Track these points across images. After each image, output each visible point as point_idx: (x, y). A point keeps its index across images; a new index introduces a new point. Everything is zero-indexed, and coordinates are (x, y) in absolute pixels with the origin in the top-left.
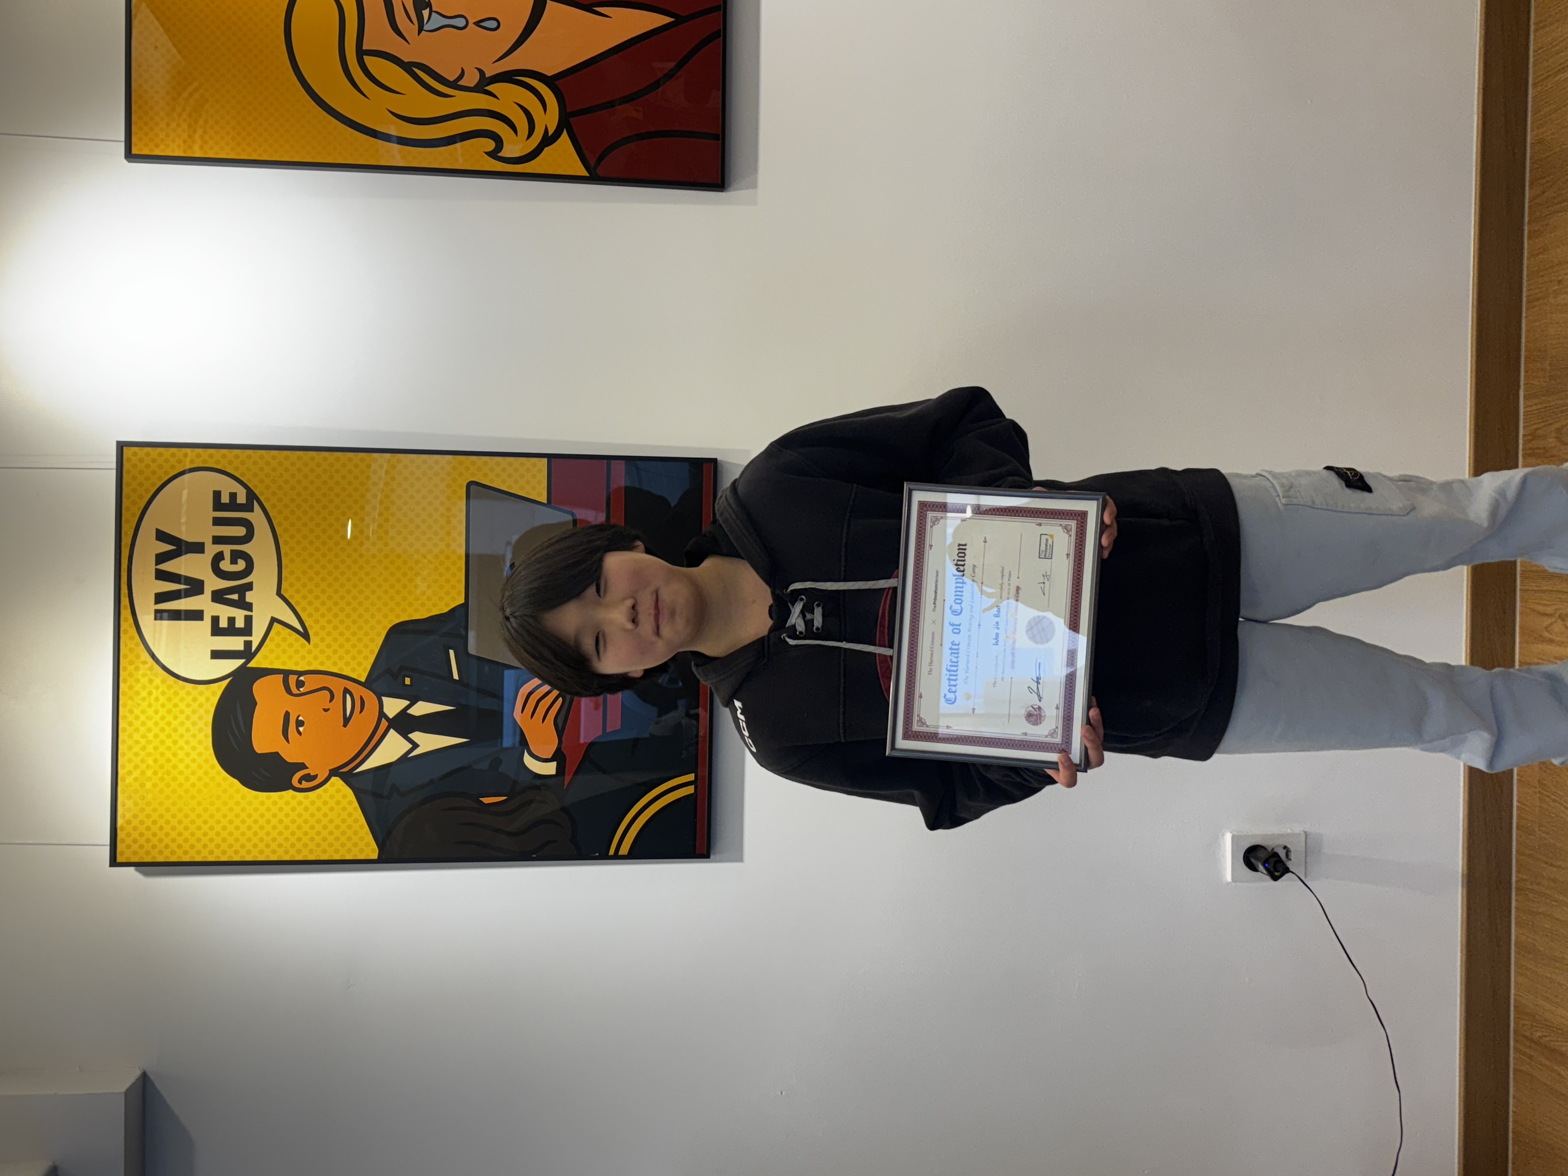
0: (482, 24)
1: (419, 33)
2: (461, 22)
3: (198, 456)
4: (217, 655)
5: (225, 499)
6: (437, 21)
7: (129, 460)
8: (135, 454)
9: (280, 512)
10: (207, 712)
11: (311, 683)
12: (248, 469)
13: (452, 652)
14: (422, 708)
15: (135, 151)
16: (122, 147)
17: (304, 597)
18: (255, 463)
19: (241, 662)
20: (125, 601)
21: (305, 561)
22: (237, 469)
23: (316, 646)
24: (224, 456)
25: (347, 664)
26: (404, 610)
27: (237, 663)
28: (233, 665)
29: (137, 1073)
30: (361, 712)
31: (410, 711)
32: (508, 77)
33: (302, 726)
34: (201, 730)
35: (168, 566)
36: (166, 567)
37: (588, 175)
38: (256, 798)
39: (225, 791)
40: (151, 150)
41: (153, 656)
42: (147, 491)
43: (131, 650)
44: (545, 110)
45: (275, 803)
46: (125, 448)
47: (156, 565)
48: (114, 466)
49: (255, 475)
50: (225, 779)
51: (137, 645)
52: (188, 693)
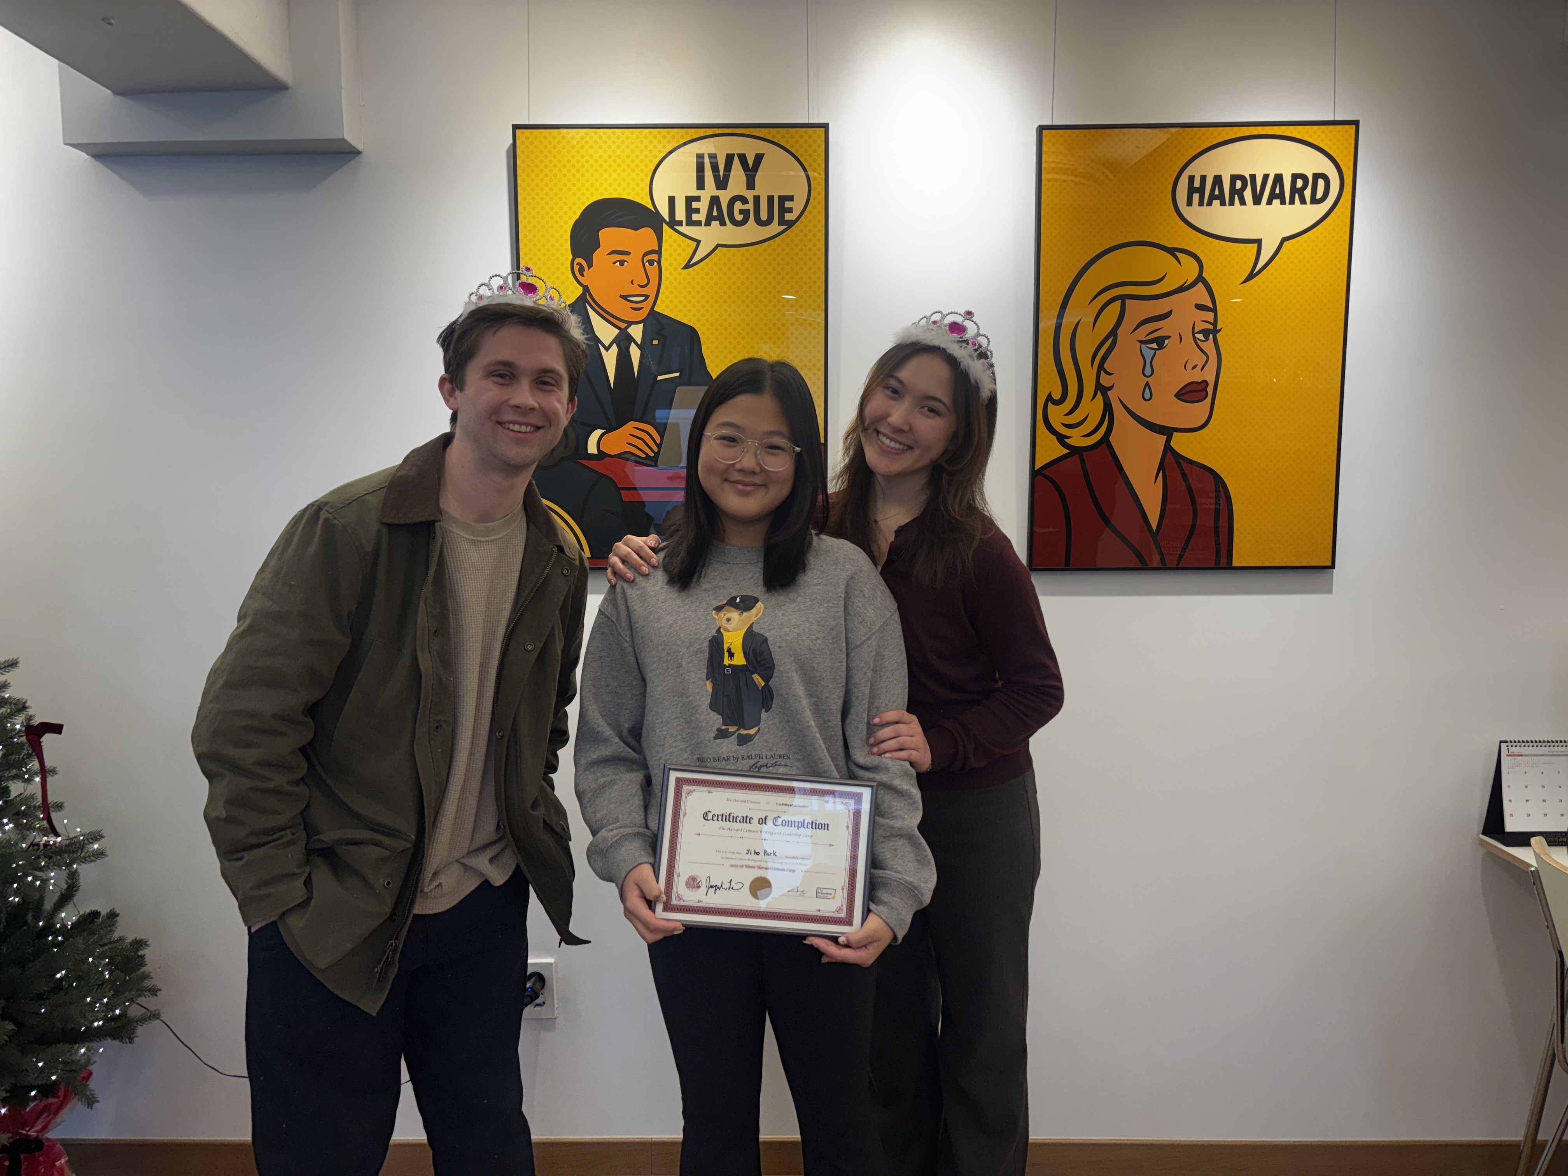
0: (1147, 388)
1: (1138, 341)
2: (1148, 371)
3: (819, 184)
4: (672, 200)
5: (788, 204)
6: (1148, 354)
7: (815, 132)
8: (819, 137)
9: (779, 245)
10: (629, 194)
11: (653, 270)
12: (810, 221)
13: (678, 374)
14: (635, 353)
15: (1045, 132)
16: (1048, 123)
17: (716, 265)
18: (815, 226)
19: (667, 218)
20: (710, 132)
21: (743, 264)
22: (810, 212)
23: (680, 274)
24: (819, 203)
25: (667, 297)
26: (708, 339)
27: (665, 215)
28: (665, 213)
29: (360, 147)
30: (631, 308)
31: (633, 344)
32: (1108, 408)
33: (620, 264)
34: (615, 190)
35: (736, 163)
36: (736, 161)
37: (1036, 469)
38: (566, 232)
39: (570, 208)
40: (1046, 144)
41: (670, 153)
42: (792, 146)
43: (673, 137)
44: (1084, 436)
45: (562, 245)
46: (824, 129)
47: (737, 154)
48: (811, 122)
49: (806, 226)
50: (579, 208)
51: (677, 141)
52: (642, 180)
